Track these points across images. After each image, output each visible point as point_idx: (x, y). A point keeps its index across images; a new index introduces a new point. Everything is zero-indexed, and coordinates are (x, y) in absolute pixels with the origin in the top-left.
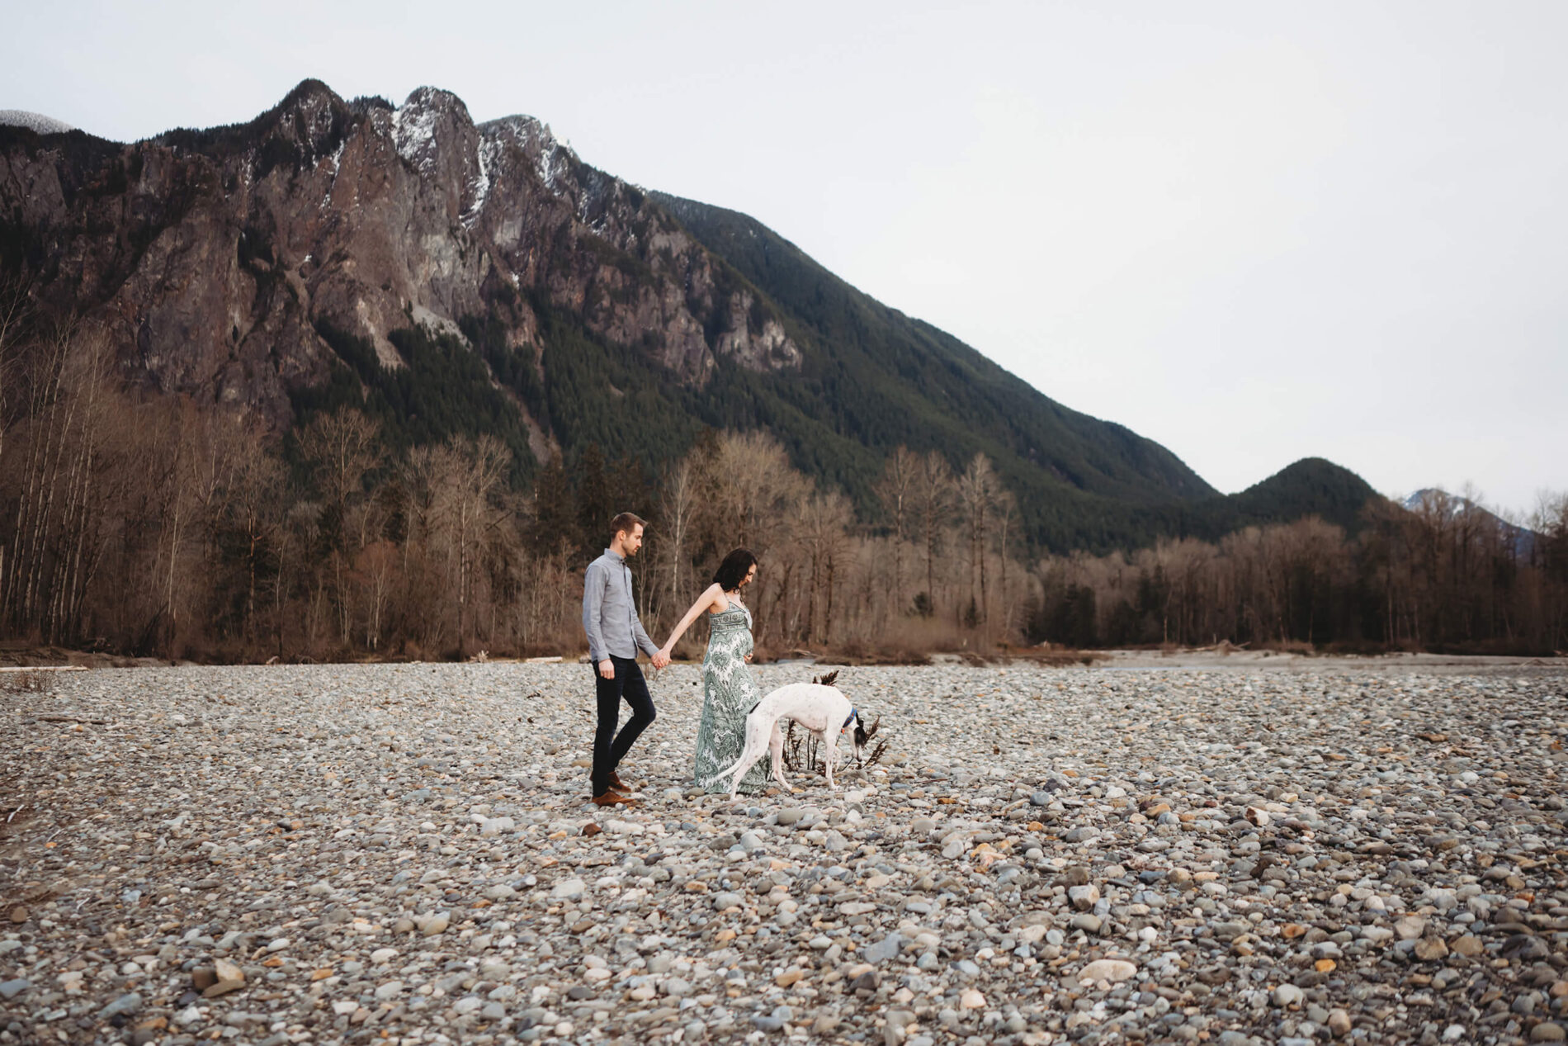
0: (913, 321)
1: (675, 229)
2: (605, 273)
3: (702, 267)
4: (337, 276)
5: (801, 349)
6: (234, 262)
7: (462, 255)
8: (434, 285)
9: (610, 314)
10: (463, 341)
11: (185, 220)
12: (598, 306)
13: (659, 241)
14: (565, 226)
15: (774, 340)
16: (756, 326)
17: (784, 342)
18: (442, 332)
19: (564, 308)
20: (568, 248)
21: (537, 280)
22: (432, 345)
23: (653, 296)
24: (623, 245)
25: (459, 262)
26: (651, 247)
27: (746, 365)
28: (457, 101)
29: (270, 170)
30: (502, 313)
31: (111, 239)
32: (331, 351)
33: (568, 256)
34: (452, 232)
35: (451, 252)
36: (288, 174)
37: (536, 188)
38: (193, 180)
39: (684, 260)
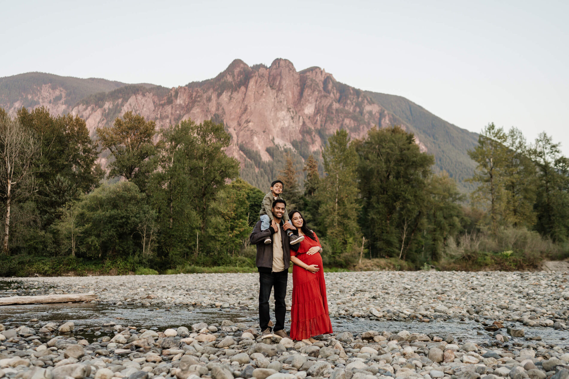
0: (472, 133)
1: (374, 103)
2: (347, 121)
3: (385, 116)
4: (247, 129)
5: (426, 146)
7: (292, 118)
8: (283, 130)
10: (294, 150)
11: (192, 111)
14: (331, 105)
18: (285, 147)
20: (332, 113)
21: (321, 126)
22: (281, 152)
24: (355, 111)
25: (291, 121)
26: (365, 111)
28: (290, 62)
29: (223, 92)
30: (308, 139)
31: (168, 121)
32: (245, 156)
33: (332, 116)
34: (289, 109)
35: (288, 117)
36: (229, 94)
37: (319, 91)
38: (195, 97)
39: (377, 115)
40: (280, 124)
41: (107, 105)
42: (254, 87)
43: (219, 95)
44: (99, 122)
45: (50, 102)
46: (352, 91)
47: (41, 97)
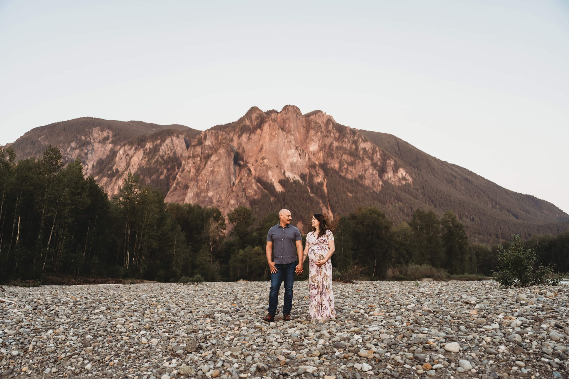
0: (451, 164)
1: (367, 141)
2: (345, 157)
3: (376, 152)
4: (263, 164)
5: (411, 177)
6: (232, 163)
7: (300, 155)
8: (292, 165)
9: (347, 170)
10: (301, 182)
11: (218, 152)
12: (343, 168)
13: (362, 145)
14: (332, 143)
15: (402, 174)
16: (395, 170)
17: (406, 175)
18: (294, 179)
19: (333, 169)
20: (333, 150)
21: (324, 160)
22: (291, 184)
23: (360, 163)
24: (351, 148)
25: (299, 157)
26: (359, 147)
27: (393, 183)
28: (297, 108)
29: (242, 134)
30: (314, 173)
31: (199, 159)
32: (262, 187)
33: (333, 152)
34: (297, 148)
35: (297, 154)
36: (248, 135)
37: (322, 132)
38: (221, 140)
39: (370, 151)
40: (289, 160)
41: (148, 146)
42: (268, 130)
43: (240, 136)
44: (142, 160)
45: (100, 142)
46: (349, 131)
47: (92, 138)
